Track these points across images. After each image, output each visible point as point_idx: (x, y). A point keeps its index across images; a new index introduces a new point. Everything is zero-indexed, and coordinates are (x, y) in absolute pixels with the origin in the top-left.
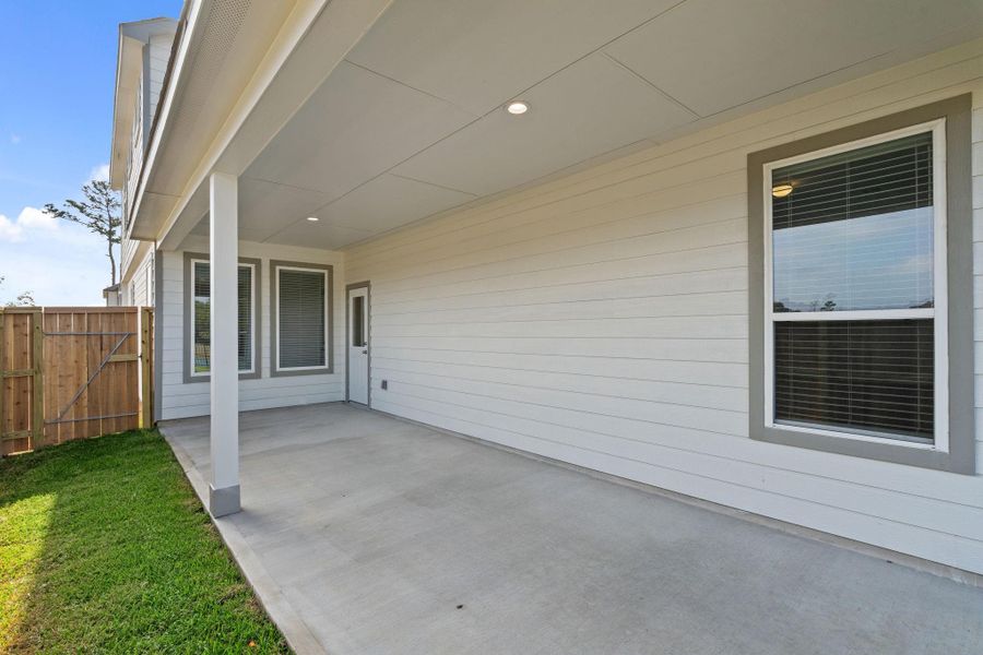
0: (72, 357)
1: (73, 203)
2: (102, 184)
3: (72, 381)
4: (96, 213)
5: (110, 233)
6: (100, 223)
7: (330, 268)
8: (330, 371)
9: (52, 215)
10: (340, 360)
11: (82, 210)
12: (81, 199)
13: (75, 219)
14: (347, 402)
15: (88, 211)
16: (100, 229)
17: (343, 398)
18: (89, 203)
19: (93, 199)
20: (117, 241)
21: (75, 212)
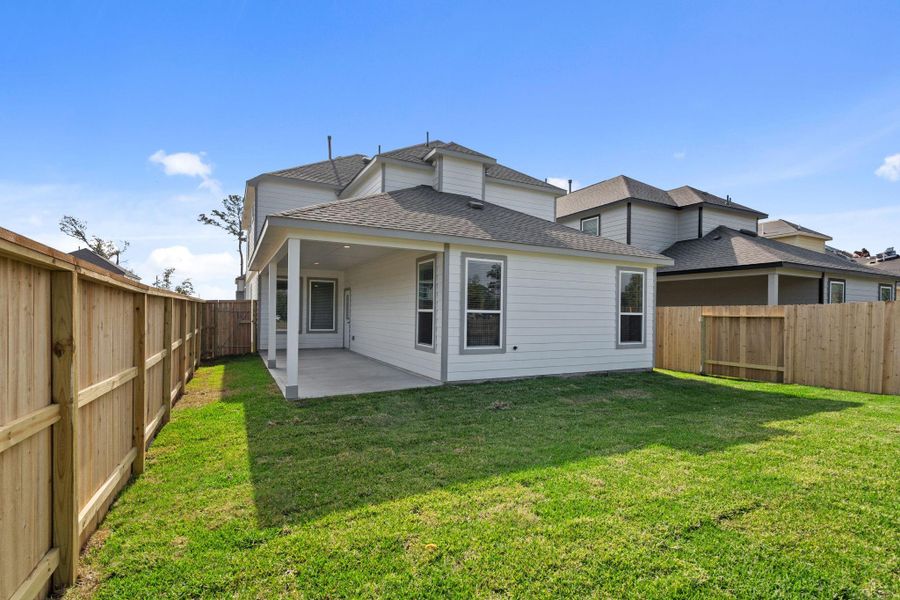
0: (228, 321)
1: (217, 213)
2: (235, 197)
3: (227, 331)
4: (231, 219)
5: (240, 234)
6: (233, 227)
7: (336, 280)
8: (336, 332)
9: (204, 222)
10: (340, 326)
11: (222, 217)
12: (222, 209)
13: (218, 225)
14: (344, 348)
15: (226, 218)
16: (234, 232)
17: (341, 346)
18: (226, 212)
19: (229, 209)
20: (245, 240)
21: (217, 219)
